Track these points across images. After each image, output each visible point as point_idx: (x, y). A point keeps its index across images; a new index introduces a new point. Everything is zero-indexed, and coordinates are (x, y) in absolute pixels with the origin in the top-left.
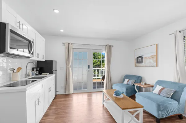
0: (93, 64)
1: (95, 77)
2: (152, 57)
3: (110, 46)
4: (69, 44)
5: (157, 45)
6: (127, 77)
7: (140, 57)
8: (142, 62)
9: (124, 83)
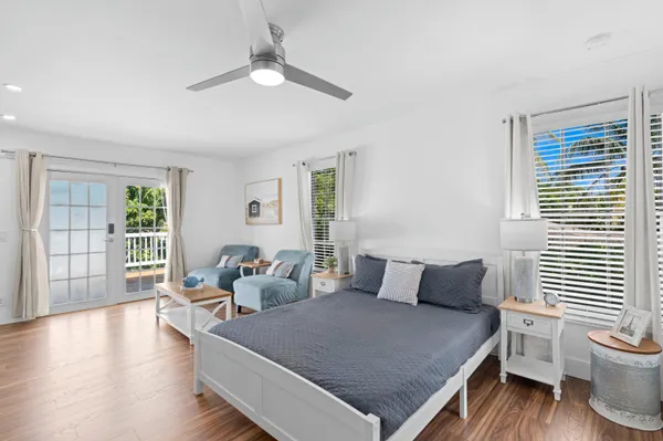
0: (128, 217)
1: (135, 264)
2: (273, 203)
3: (181, 171)
4: (32, 156)
5: (280, 180)
6: (228, 250)
7: (254, 202)
8: (258, 214)
9: (219, 266)
